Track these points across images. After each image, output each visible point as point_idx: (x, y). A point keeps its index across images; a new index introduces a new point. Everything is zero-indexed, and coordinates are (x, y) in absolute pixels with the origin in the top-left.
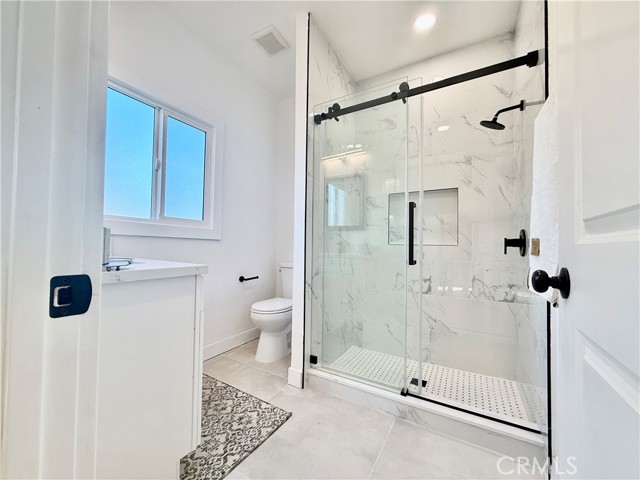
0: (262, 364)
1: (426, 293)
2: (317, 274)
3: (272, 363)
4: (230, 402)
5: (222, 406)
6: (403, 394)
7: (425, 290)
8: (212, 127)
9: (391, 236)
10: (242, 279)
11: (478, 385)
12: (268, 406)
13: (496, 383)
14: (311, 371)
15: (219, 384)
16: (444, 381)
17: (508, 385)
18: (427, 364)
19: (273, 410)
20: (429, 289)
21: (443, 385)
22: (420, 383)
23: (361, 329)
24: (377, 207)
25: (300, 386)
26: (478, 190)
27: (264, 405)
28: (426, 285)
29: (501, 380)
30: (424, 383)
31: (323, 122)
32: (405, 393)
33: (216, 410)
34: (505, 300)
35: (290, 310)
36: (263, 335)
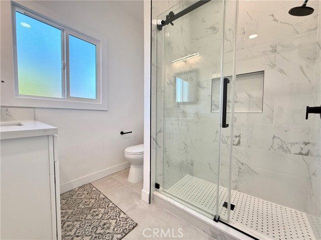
0: (131, 183)
1: (237, 145)
2: (160, 132)
3: (136, 183)
4: (102, 210)
5: (97, 213)
6: (215, 220)
7: (236, 143)
8: (99, 42)
9: (213, 107)
10: (122, 133)
11: (274, 213)
12: (125, 216)
13: (289, 212)
14: (155, 193)
15: (102, 196)
16: (247, 207)
17: (299, 215)
18: (235, 192)
19: (126, 219)
20: (239, 143)
21: (247, 210)
22: (229, 206)
23: (192, 165)
24: (204, 88)
25: (148, 202)
26: (282, 71)
27: (122, 215)
28: (237, 140)
29: (293, 210)
30: (233, 207)
31: (163, 27)
32: (217, 220)
33: (92, 215)
34: (300, 154)
35: (142, 153)
36: (132, 166)
